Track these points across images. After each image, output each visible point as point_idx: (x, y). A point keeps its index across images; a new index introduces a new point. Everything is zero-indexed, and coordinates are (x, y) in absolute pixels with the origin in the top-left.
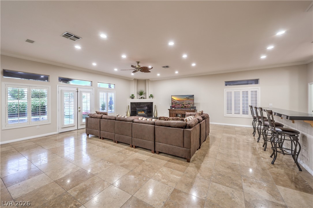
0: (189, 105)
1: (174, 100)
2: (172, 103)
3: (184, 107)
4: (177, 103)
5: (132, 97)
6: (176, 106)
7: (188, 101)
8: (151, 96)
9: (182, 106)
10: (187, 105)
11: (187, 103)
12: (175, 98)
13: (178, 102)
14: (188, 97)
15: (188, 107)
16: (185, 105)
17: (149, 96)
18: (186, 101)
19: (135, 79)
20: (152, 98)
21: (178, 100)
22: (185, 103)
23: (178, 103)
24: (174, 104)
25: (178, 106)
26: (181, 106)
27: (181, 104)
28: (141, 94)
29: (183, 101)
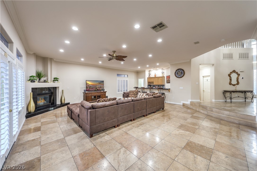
0: (100, 88)
1: (88, 85)
2: (87, 87)
3: (97, 90)
4: (91, 87)
6: (90, 90)
7: (100, 85)
8: (56, 79)
9: (96, 89)
10: (99, 88)
11: (99, 87)
12: (89, 83)
13: (92, 86)
14: (99, 82)
15: (99, 90)
16: (98, 88)
17: (53, 79)
18: (99, 85)
20: (57, 81)
22: (98, 87)
23: (92, 87)
24: (88, 88)
25: (92, 89)
26: (94, 89)
27: (95, 88)
28: (39, 76)
29: (96, 85)
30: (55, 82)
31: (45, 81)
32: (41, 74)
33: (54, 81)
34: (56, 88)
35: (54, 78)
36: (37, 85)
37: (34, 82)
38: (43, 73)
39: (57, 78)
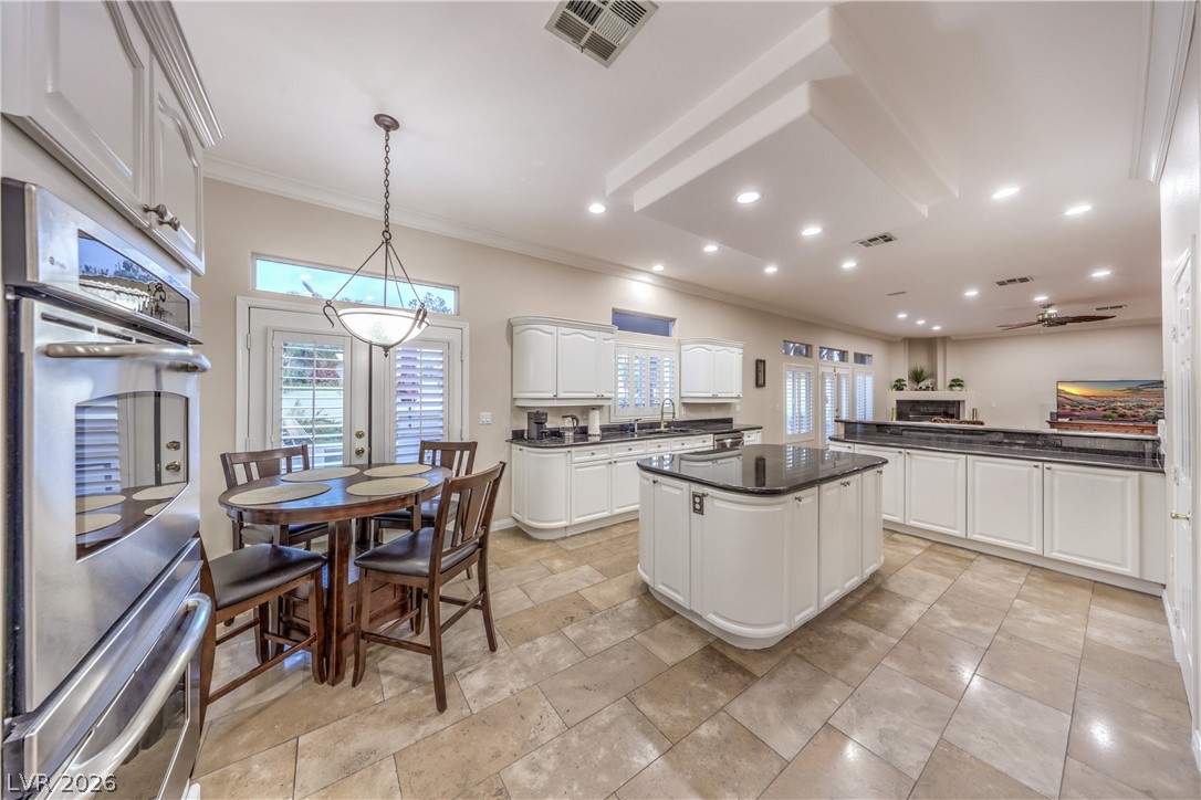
0: (1140, 410)
1: (1067, 396)
2: (1060, 406)
3: (1115, 415)
4: (1080, 404)
5: (899, 386)
6: (1077, 413)
7: (1135, 400)
8: (956, 383)
9: (1108, 413)
10: (1130, 410)
11: (1131, 405)
12: (1073, 390)
13: (1087, 400)
14: (1133, 387)
15: (1134, 417)
16: (1122, 411)
17: (948, 383)
18: (1127, 399)
19: (905, 339)
20: (958, 388)
21: (1085, 396)
22: (1122, 405)
23: (1089, 404)
24: (1068, 407)
25: (1089, 412)
26: (1100, 412)
27: (1103, 409)
28: (917, 377)
29: (1112, 399)
30: (954, 388)
31: (927, 388)
32: (922, 372)
33: (951, 386)
34: (959, 402)
35: (953, 381)
36: (909, 394)
37: (902, 389)
38: (927, 371)
39: (958, 380)
